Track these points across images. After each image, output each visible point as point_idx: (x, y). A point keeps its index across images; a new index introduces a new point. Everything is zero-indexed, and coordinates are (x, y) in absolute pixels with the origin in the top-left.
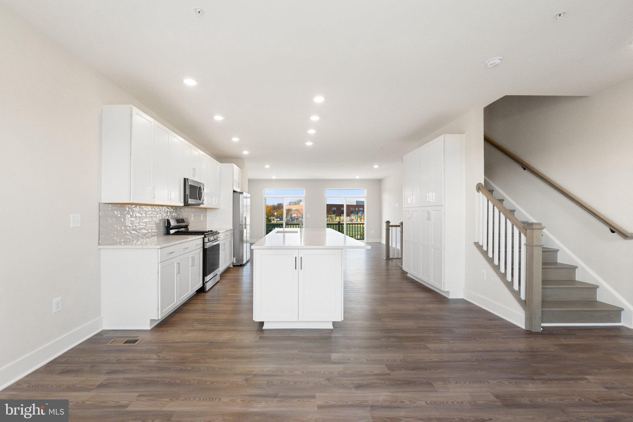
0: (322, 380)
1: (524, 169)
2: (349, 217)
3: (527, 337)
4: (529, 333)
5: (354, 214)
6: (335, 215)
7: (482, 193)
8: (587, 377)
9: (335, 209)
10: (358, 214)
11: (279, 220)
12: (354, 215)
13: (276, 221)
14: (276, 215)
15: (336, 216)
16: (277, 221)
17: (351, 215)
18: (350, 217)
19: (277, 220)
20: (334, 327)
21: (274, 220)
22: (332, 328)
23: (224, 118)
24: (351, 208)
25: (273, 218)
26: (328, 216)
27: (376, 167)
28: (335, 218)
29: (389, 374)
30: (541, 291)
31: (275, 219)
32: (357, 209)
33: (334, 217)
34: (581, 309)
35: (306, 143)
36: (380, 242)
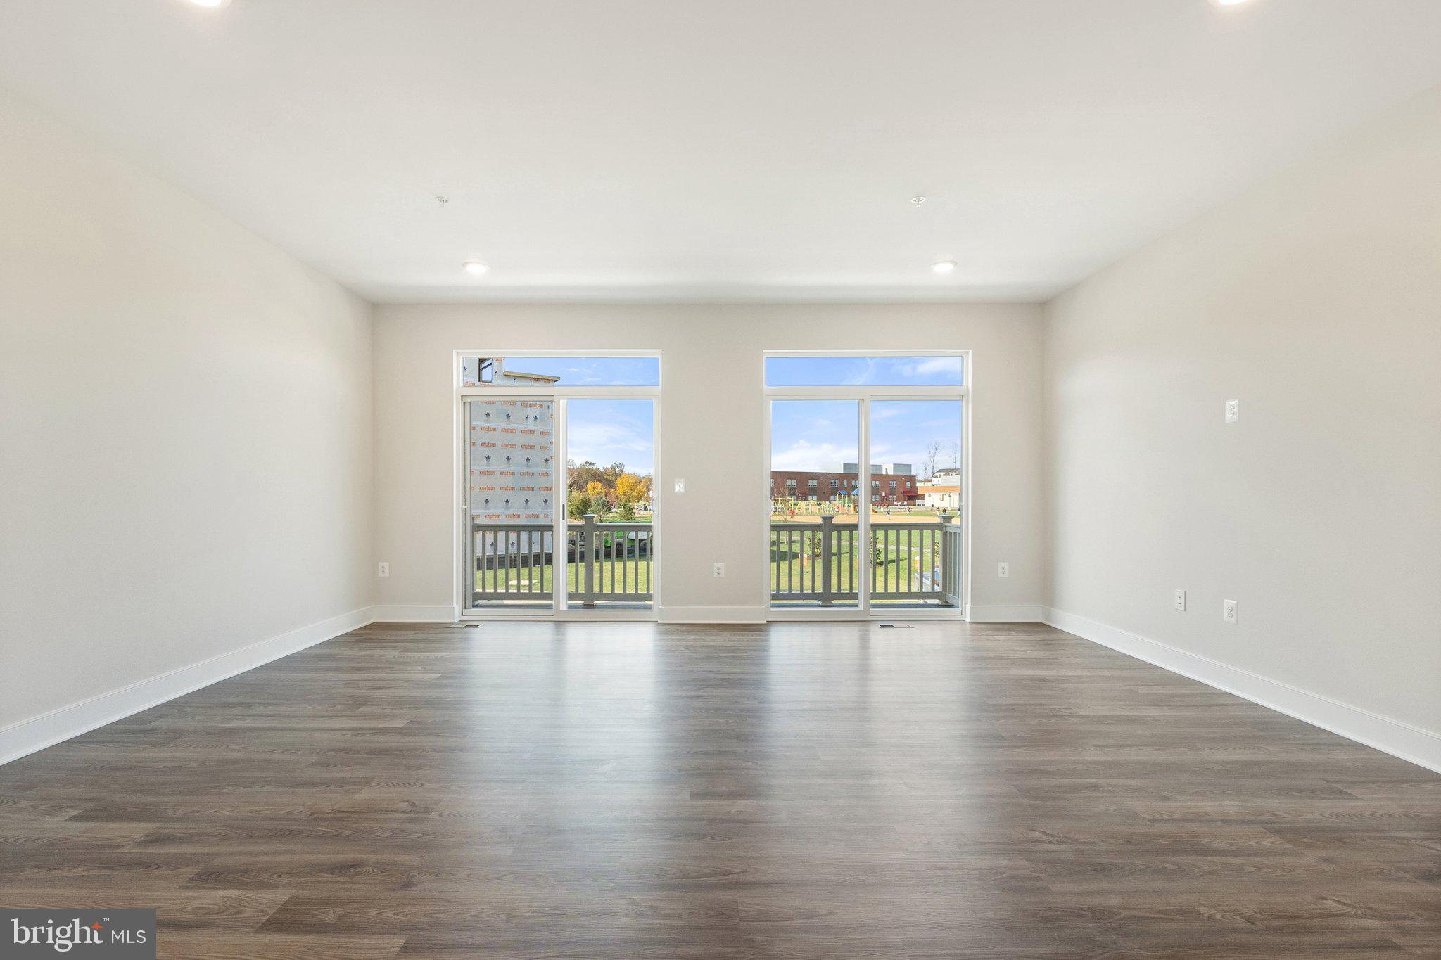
2: (827, 503)
5: (840, 495)
6: (795, 497)
9: (794, 482)
10: (849, 497)
12: (840, 498)
15: (797, 500)
17: (832, 497)
18: (830, 503)
24: (833, 481)
26: (777, 501)
28: (794, 505)
32: (845, 483)
33: (792, 502)
36: (1044, 622)
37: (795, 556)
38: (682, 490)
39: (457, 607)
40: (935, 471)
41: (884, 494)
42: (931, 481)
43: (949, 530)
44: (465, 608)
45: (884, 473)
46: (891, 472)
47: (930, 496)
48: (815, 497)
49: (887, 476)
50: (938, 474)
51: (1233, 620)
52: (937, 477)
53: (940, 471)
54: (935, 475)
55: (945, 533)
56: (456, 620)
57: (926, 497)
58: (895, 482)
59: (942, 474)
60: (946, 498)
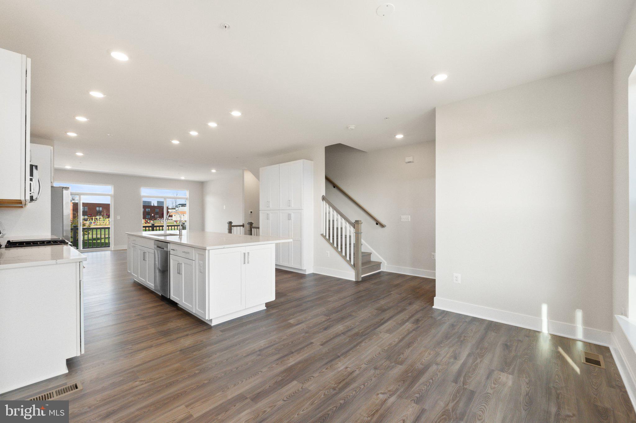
0: (304, 334)
1: (334, 187)
3: (357, 285)
4: (357, 283)
7: (325, 202)
8: (392, 293)
20: (267, 307)
22: (266, 308)
23: (106, 96)
27: (214, 171)
29: (330, 319)
30: (361, 258)
34: (369, 266)
35: (172, 140)
38: (119, 218)
40: (177, 204)
41: (153, 215)
42: (175, 209)
45: (152, 205)
46: (156, 205)
47: (175, 216)
49: (154, 206)
50: (178, 206)
52: (178, 207)
53: (179, 205)
54: (177, 206)
57: (173, 216)
58: (158, 209)
59: (180, 206)
60: (182, 216)
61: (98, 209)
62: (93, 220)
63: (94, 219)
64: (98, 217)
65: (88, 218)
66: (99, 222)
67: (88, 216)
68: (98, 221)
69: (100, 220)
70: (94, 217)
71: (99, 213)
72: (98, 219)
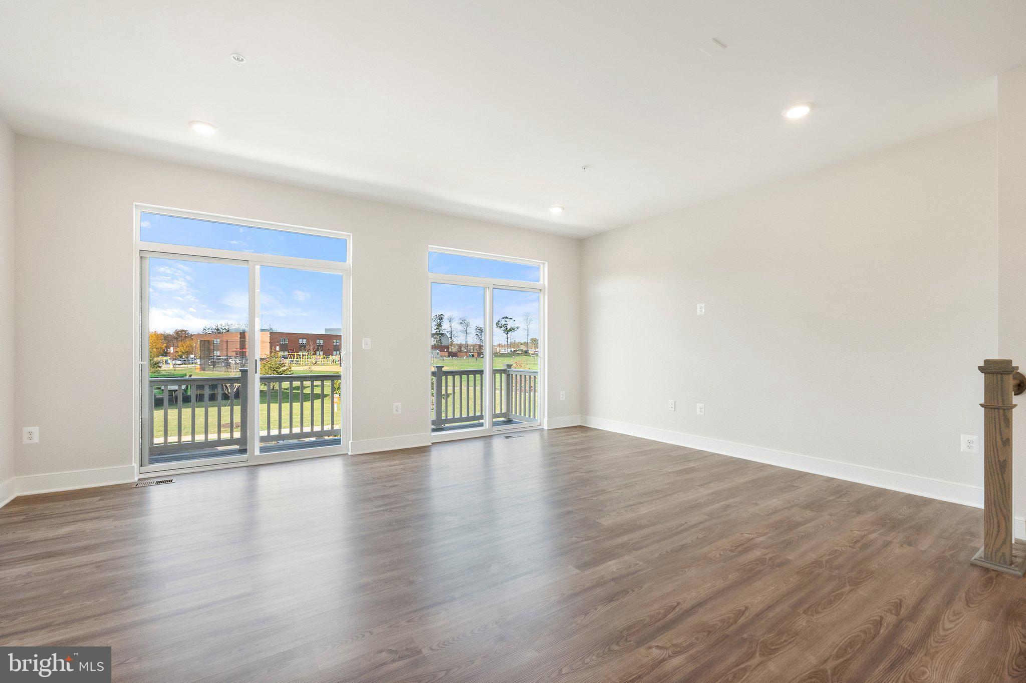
11: (179, 362)
13: (171, 366)
14: (172, 352)
16: (174, 365)
19: (174, 362)
21: (167, 363)
25: (164, 359)
31: (169, 361)
36: (583, 425)
37: (317, 396)
38: (369, 347)
39: (135, 464)
43: (511, 373)
44: (141, 466)
48: (322, 353)
51: (703, 414)
55: (508, 376)
56: (136, 479)
61: (301, 341)
62: (295, 358)
63: (296, 356)
64: (301, 353)
65: (289, 355)
66: (303, 361)
67: (289, 352)
68: (301, 360)
69: (304, 357)
70: (296, 353)
71: (303, 347)
72: (302, 356)
